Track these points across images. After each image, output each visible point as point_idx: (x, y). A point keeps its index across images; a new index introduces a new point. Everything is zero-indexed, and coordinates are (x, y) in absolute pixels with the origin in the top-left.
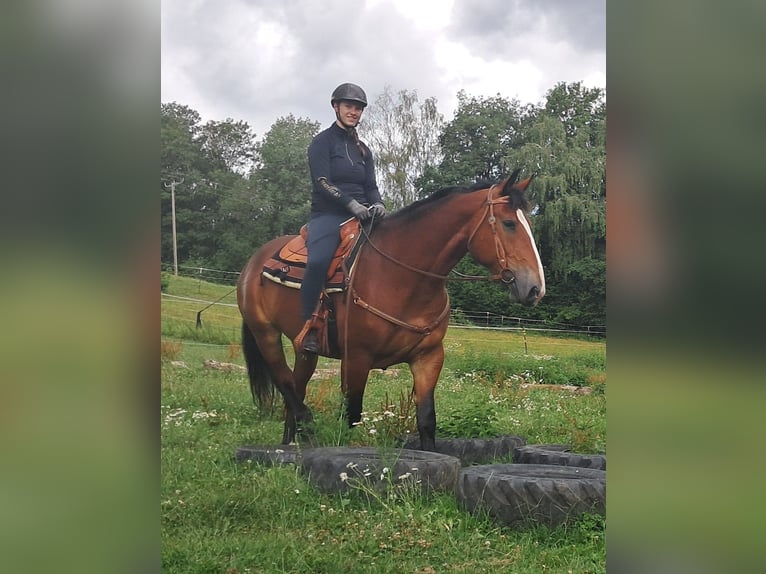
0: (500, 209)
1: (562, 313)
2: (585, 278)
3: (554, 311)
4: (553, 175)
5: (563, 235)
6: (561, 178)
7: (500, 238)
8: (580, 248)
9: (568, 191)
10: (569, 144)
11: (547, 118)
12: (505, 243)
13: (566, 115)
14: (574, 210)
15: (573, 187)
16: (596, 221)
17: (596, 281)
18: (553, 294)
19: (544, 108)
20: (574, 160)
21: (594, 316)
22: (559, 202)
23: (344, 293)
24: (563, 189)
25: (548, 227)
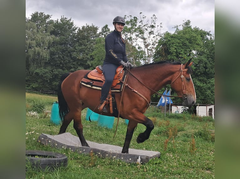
0: (185, 73)
1: (32, 85)
2: (40, 74)
3: (29, 84)
4: (32, 41)
5: (34, 60)
6: (34, 42)
7: (184, 83)
8: (39, 65)
9: (36, 46)
10: (38, 31)
11: (31, 22)
12: (186, 85)
13: (38, 22)
14: (38, 53)
15: (38, 45)
16: (45, 56)
17: (44, 76)
18: (29, 79)
19: (30, 19)
20: (39, 36)
21: (43, 87)
22: (33, 49)
23: (120, 92)
24: (35, 45)
25: (29, 57)
